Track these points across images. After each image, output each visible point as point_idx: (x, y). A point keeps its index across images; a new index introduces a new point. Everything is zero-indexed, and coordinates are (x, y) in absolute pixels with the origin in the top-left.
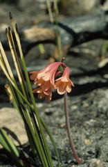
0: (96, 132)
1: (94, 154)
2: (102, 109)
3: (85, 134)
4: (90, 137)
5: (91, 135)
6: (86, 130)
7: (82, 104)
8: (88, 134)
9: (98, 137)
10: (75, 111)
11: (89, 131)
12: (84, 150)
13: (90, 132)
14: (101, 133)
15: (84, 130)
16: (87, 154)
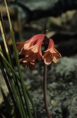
0: (59, 94)
1: (60, 113)
2: (59, 73)
3: (50, 96)
4: (55, 98)
5: (55, 96)
6: (50, 92)
7: (41, 69)
8: (52, 95)
9: (62, 98)
10: (36, 75)
11: (53, 92)
12: (51, 110)
13: (54, 94)
14: (65, 94)
15: (48, 92)
16: (55, 113)
